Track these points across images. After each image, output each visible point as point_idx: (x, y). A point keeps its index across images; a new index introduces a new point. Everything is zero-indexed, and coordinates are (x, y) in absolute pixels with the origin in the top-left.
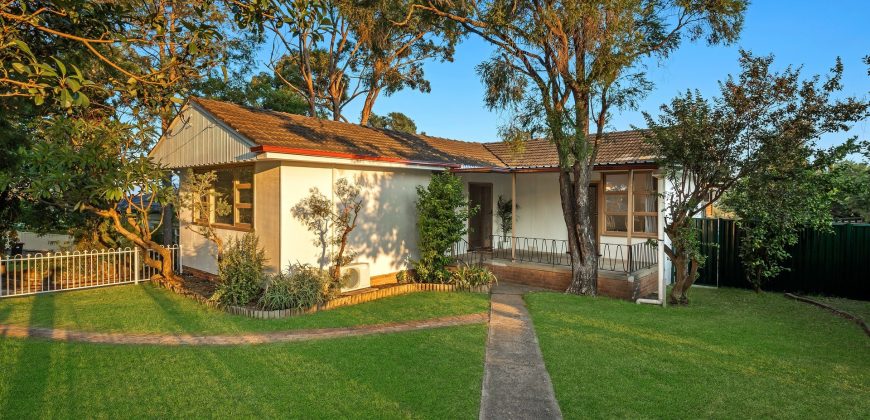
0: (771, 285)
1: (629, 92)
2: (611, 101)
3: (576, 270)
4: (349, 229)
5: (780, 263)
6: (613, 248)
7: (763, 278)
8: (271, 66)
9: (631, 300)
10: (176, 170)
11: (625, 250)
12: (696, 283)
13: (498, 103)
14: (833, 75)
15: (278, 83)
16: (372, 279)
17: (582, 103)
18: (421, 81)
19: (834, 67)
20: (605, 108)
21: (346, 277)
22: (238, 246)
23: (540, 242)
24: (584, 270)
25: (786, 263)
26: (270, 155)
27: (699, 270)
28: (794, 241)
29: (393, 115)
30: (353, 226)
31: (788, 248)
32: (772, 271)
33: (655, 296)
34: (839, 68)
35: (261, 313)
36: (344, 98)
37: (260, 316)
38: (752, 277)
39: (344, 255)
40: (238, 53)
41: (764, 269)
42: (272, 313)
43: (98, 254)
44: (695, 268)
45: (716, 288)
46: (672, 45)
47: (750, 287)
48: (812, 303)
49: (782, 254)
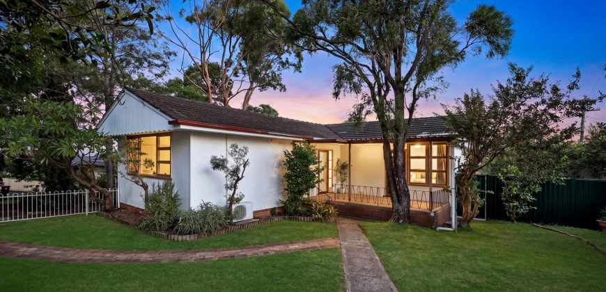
0: (523, 218)
1: (432, 89)
2: (420, 95)
3: (395, 208)
4: (239, 179)
5: (529, 204)
6: (419, 194)
7: (517, 214)
8: (182, 71)
9: (432, 228)
10: (115, 137)
11: (428, 194)
12: (477, 217)
13: (340, 96)
14: (574, 79)
15: (186, 83)
16: (254, 212)
17: (400, 96)
18: (281, 85)
19: (575, 74)
20: (415, 99)
21: (236, 212)
22: (159, 189)
23: (368, 189)
24: (400, 208)
25: (533, 204)
26: (182, 127)
27: (479, 209)
28: (538, 189)
29: (262, 106)
30: (242, 177)
31: (534, 195)
32: (523, 210)
33: (450, 226)
34: (578, 75)
35: (176, 236)
36: (230, 94)
37: (176, 239)
38: (510, 213)
39: (236, 196)
40: (159, 62)
41: (518, 208)
42: (184, 237)
43: (59, 194)
44: (476, 207)
45: (485, 220)
46: (460, 59)
47: (508, 219)
48: (551, 230)
49: (530, 198)
